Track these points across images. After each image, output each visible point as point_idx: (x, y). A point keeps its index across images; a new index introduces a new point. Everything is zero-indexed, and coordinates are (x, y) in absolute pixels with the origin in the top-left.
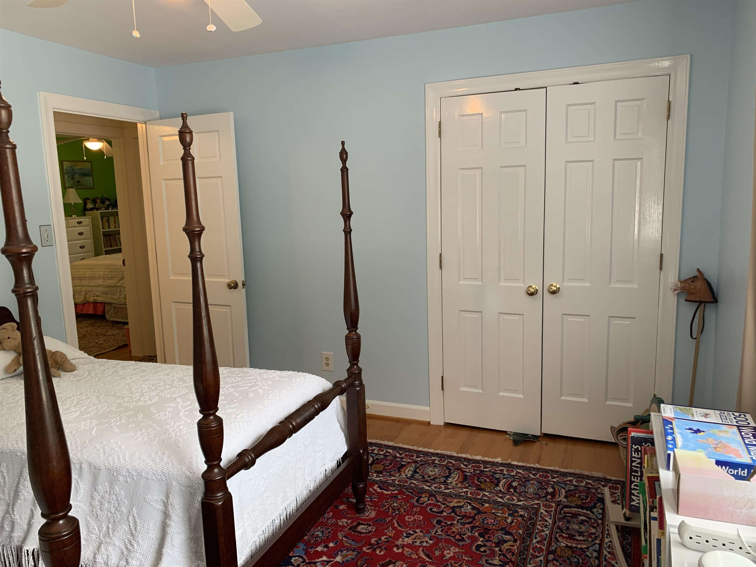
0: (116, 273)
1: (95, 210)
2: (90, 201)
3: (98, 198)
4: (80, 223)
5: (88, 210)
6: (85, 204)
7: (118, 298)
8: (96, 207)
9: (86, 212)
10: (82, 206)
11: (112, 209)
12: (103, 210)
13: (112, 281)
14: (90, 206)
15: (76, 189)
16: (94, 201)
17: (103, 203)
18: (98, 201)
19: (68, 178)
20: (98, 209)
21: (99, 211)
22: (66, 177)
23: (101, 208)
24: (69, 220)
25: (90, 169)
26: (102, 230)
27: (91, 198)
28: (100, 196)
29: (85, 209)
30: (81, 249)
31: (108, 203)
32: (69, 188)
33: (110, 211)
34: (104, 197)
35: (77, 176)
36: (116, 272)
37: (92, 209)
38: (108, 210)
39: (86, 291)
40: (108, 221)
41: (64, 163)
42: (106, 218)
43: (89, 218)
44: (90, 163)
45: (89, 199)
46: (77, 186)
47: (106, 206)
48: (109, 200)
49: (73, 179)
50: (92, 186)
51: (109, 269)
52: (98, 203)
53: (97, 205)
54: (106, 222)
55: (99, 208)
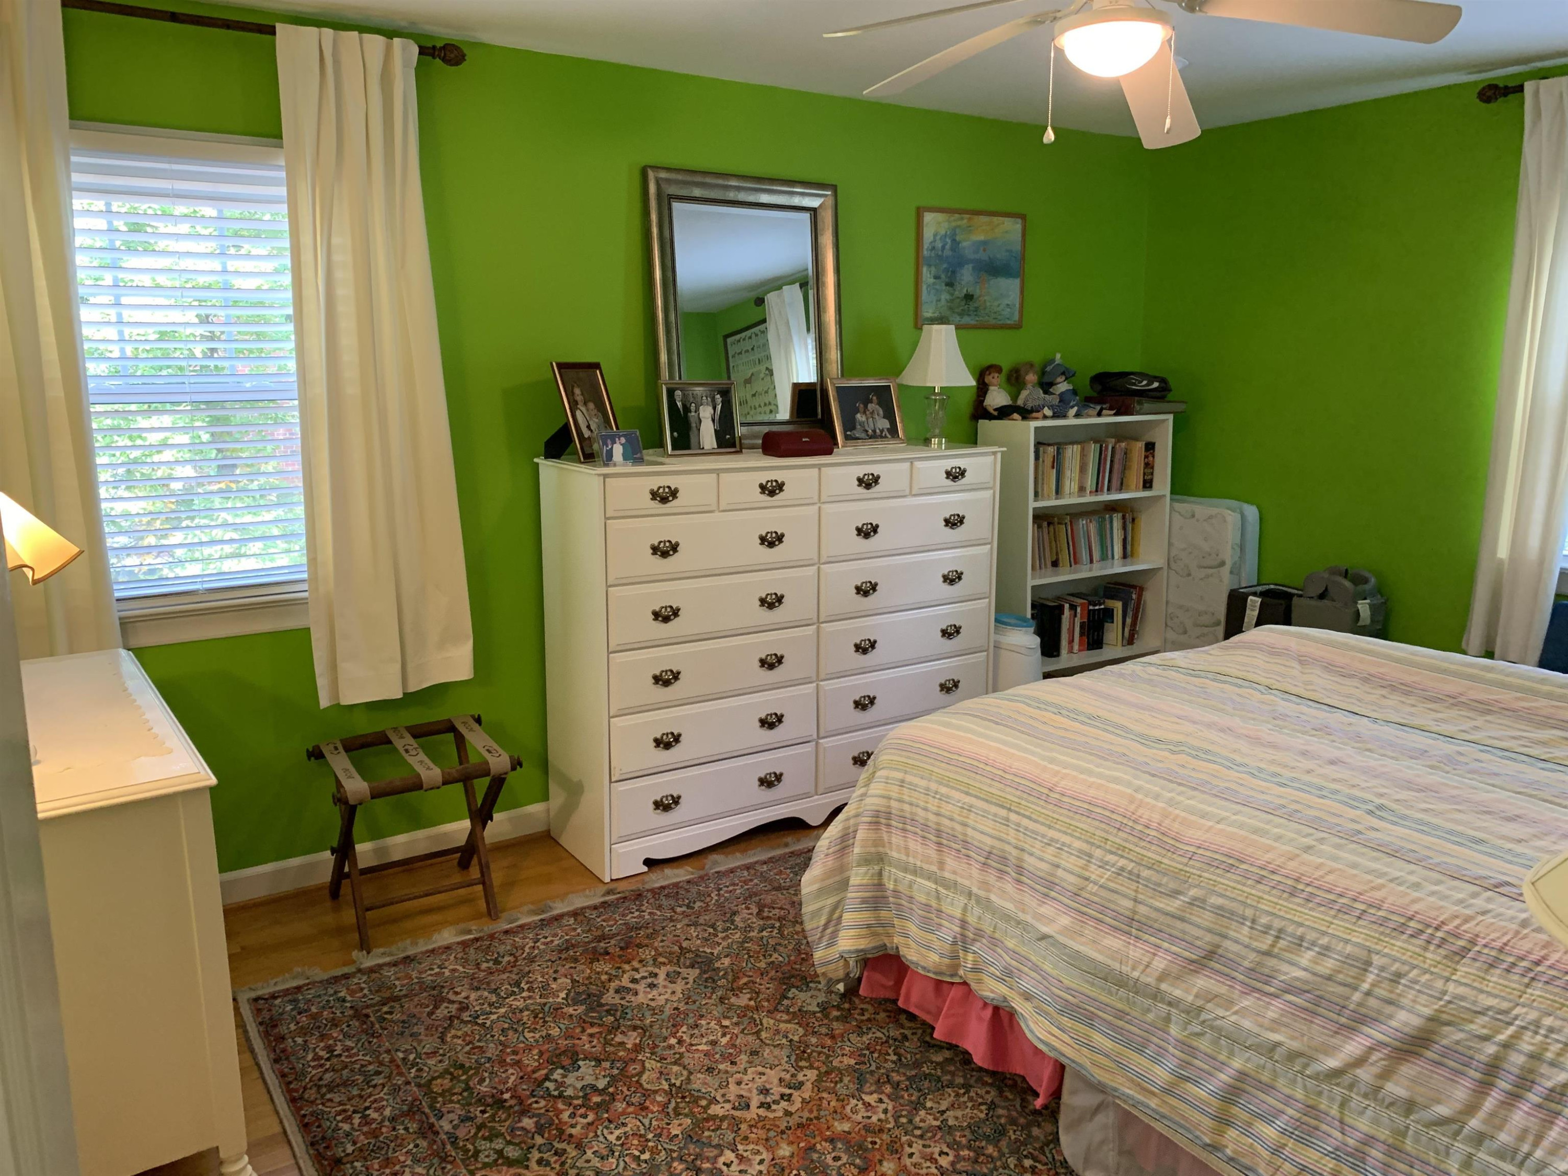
0: (1173, 905)
1: (1016, 416)
2: (1003, 376)
3: (1031, 365)
4: (955, 475)
5: (988, 416)
6: (982, 389)
7: (1167, 1091)
8: (1020, 402)
9: (983, 424)
10: (971, 396)
11: (1077, 415)
12: (1045, 417)
13: (1136, 952)
14: (997, 398)
15: (958, 328)
16: (1015, 379)
17: (1046, 386)
18: (1032, 378)
19: (932, 280)
20: (1026, 413)
21: (1034, 424)
22: (927, 275)
23: (1038, 409)
24: (918, 464)
25: (1018, 247)
26: (1032, 504)
27: (1006, 366)
28: (1037, 358)
29: (980, 412)
30: (946, 587)
31: (1063, 386)
32: (933, 321)
33: (1071, 421)
34: (1053, 361)
35: (966, 276)
36: (1175, 894)
37: (1004, 413)
38: (1064, 416)
39: (964, 924)
40: (1058, 463)
41: (928, 217)
42: (1051, 450)
43: (994, 453)
44: (1019, 221)
45: (998, 369)
46: (961, 314)
47: (1055, 400)
48: (1068, 374)
49: (950, 284)
50: (1016, 317)
51: (1120, 851)
52: (1029, 386)
53: (1024, 394)
54: (1053, 467)
55: (1029, 407)
